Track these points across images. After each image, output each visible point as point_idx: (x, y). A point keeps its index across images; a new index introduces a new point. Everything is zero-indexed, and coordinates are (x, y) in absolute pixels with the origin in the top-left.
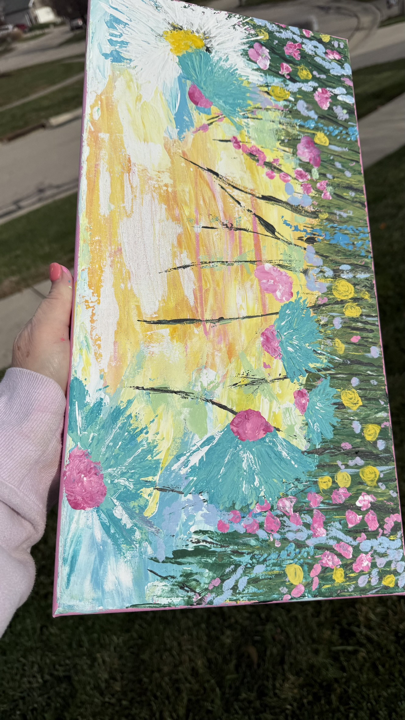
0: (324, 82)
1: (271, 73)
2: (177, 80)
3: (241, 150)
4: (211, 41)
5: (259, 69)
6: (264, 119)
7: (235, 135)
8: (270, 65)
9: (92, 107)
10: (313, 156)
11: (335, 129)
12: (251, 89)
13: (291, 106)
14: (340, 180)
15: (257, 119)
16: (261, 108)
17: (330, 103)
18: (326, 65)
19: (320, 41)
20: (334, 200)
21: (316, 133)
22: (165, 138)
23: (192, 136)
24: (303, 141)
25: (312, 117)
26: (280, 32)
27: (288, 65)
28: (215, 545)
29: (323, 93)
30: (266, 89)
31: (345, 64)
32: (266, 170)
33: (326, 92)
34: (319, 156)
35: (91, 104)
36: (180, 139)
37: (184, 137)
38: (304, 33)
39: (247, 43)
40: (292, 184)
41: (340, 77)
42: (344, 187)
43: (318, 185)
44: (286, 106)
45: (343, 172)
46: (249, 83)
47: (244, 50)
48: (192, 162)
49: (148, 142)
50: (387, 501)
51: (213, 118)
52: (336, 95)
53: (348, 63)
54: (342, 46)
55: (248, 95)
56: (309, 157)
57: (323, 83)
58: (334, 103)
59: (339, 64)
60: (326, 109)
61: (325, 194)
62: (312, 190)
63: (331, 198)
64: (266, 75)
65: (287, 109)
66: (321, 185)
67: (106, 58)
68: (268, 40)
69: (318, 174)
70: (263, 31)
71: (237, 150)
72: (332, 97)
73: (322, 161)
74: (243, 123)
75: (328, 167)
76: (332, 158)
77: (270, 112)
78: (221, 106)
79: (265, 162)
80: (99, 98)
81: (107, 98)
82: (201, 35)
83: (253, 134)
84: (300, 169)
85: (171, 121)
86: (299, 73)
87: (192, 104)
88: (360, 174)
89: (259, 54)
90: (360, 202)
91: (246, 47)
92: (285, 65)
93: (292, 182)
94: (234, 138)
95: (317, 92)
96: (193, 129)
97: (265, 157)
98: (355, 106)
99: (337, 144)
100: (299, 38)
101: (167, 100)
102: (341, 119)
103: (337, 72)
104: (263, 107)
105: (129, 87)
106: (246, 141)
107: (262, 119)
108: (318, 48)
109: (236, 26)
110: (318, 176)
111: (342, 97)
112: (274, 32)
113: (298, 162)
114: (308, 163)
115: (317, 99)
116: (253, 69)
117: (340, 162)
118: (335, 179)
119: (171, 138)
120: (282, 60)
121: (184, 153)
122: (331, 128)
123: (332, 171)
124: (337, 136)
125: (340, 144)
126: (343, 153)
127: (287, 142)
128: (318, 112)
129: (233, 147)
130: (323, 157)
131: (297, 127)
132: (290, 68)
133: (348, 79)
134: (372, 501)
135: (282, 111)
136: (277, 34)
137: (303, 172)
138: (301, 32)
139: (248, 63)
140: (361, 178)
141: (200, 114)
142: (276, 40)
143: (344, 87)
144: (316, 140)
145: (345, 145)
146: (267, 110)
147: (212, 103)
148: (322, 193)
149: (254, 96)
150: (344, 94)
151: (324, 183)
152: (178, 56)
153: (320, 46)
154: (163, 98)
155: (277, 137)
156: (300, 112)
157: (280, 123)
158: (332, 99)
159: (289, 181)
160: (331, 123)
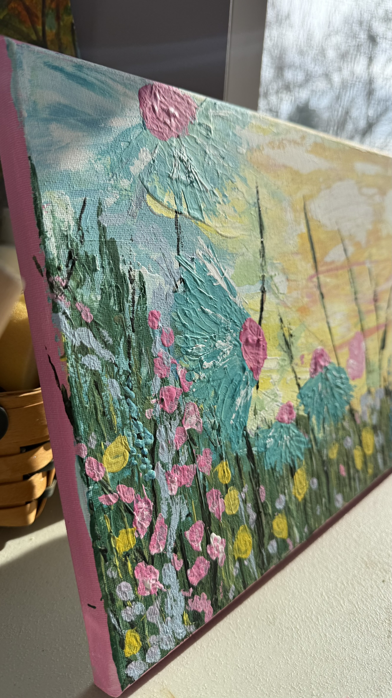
28: (131, 309)
50: (224, 586)
134: (220, 560)
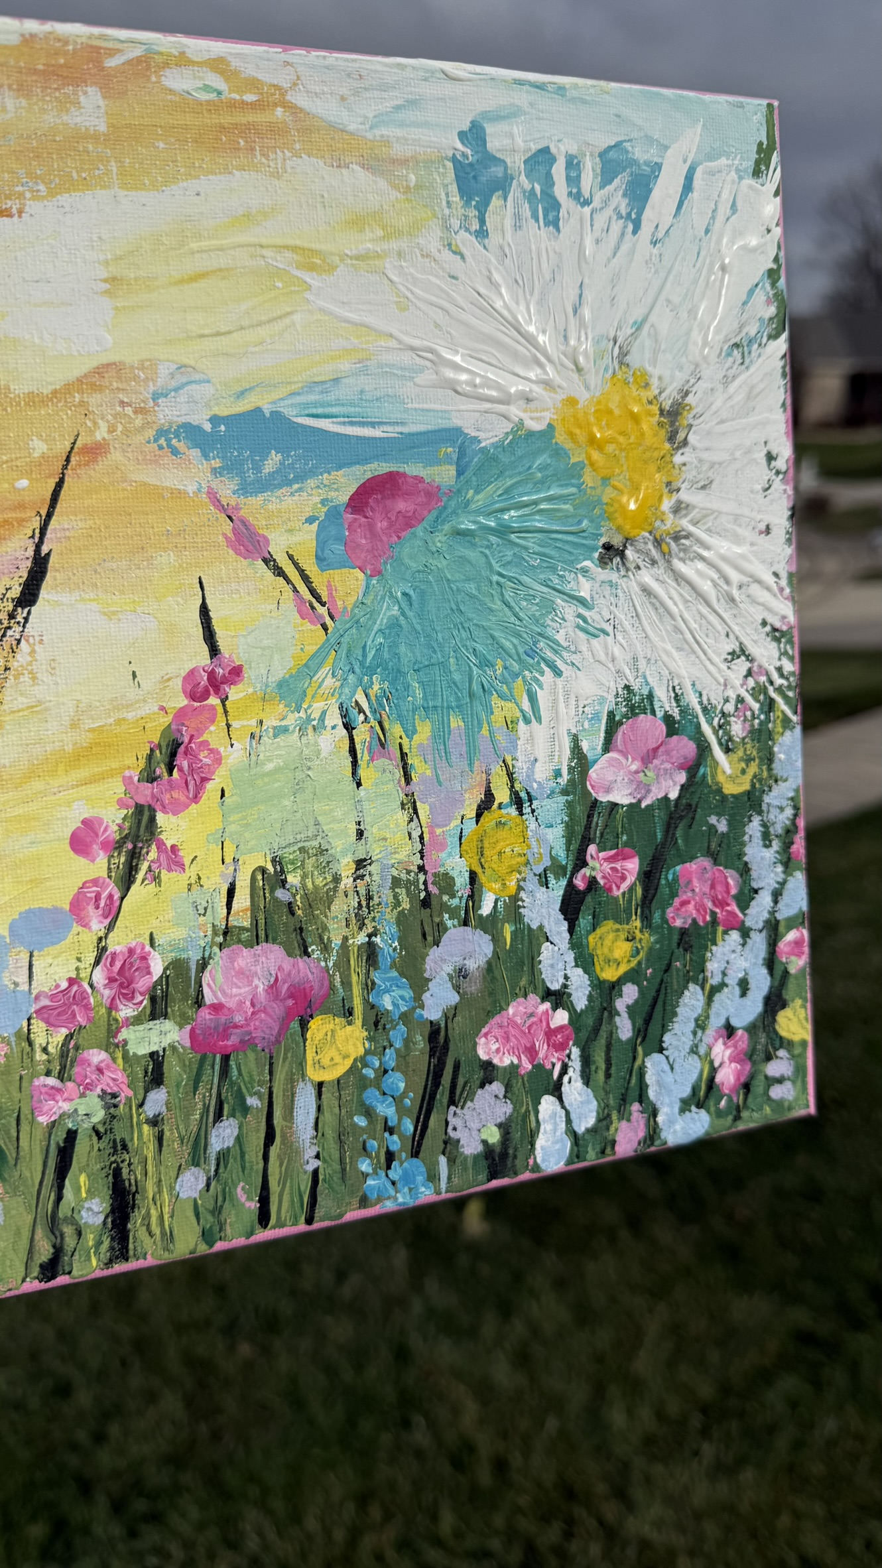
0: (603, 1034)
1: (581, 811)
2: (443, 424)
3: (183, 702)
4: (654, 562)
5: (581, 762)
6: (362, 792)
7: (246, 673)
8: (614, 806)
9: (218, 65)
10: (238, 1018)
11: (398, 1101)
12: (485, 731)
13: (455, 902)
14: (150, 1150)
15: (355, 763)
16: (408, 779)
17: (513, 1068)
18: (678, 1036)
19: (775, 1002)
20: (39, 1135)
21: (359, 1022)
22: (149, 366)
23: (191, 489)
24: (307, 970)
25: (426, 997)
26: (766, 838)
27: (631, 879)
29: (550, 1033)
30: (502, 795)
31: (703, 1114)
32: (113, 818)
33: (561, 1047)
34: (247, 1043)
35: (235, 63)
36: (162, 433)
37: (175, 452)
38: (792, 936)
39: (684, 711)
40: (70, 938)
41: (642, 1097)
42: (117, 1173)
43: (97, 1056)
44: (447, 884)
45: (197, 1156)
46: (510, 725)
47: (650, 696)
48: (60, 484)
49: (107, 292)
51: (306, 578)
52: (556, 1090)
53: (712, 1125)
54: (776, 1092)
55: (456, 722)
56: (231, 1003)
57: (596, 1030)
58: (517, 1085)
59: (695, 1089)
60: (483, 1056)
61: (59, 1090)
62: (64, 1032)
63: (43, 1120)
64: (565, 792)
65: (433, 889)
66: (100, 1070)
67: (462, 136)
68: (719, 791)
69: (154, 1048)
70: (753, 768)
71: (178, 683)
72: (540, 1070)
73: (226, 1059)
74: (318, 706)
75: (201, 1090)
76: (252, 1101)
77: (402, 817)
78: (373, 614)
79: (152, 811)
80: (271, 98)
81: (277, 131)
82: (670, 523)
83: (276, 754)
84: (157, 967)
85: (241, 394)
86: (608, 926)
87: (353, 489)
88: (207, 1236)
89: (648, 758)
90: (58, 1251)
91: (664, 702)
92: (633, 866)
93: (83, 939)
94: (236, 673)
95: (547, 1005)
96: (227, 490)
97: (176, 809)
98: (526, 1176)
99: (328, 1117)
100: (766, 915)
101: (336, 381)
102: (453, 1121)
103: (659, 1084)
104: (415, 786)
105: (358, 222)
106: (235, 724)
107: (359, 784)
108: (744, 994)
109: (742, 665)
110: (143, 1050)
111: (554, 1115)
112: (760, 813)
113: (194, 956)
114: (199, 1002)
115: (515, 1010)
116: (575, 740)
117: (239, 1140)
118: (146, 1128)
119: (156, 397)
120: (650, 852)
121: (96, 451)
122: (397, 1081)
123: (187, 1116)
124: (369, 1113)
125: (330, 1134)
126: (292, 1152)
127: (276, 900)
128: (458, 1018)
129: (189, 666)
130: (248, 1065)
131: (362, 938)
132: (624, 886)
133: (641, 1134)
135: (421, 869)
136: (754, 827)
137: (143, 984)
138: (792, 923)
139: (596, 717)
140: (187, 1244)
141: (310, 520)
142: (730, 824)
143: (604, 1119)
144: (319, 1027)
145: (336, 1155)
146: (411, 807)
147: (377, 572)
148: (61, 1077)
149: (457, 745)
150: (569, 1121)
151: (117, 1078)
152: (550, 426)
153: (753, 1007)
154: (345, 366)
155: (289, 854)
156: (437, 943)
157: (360, 864)
158: (530, 1074)
159: (86, 926)
160: (420, 1080)
